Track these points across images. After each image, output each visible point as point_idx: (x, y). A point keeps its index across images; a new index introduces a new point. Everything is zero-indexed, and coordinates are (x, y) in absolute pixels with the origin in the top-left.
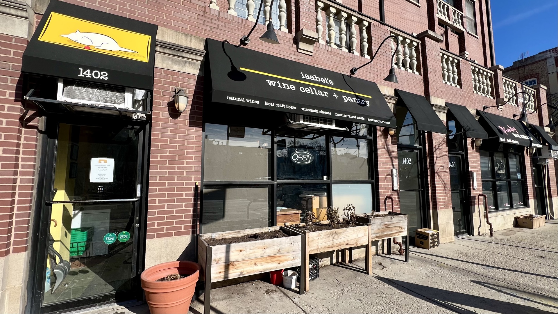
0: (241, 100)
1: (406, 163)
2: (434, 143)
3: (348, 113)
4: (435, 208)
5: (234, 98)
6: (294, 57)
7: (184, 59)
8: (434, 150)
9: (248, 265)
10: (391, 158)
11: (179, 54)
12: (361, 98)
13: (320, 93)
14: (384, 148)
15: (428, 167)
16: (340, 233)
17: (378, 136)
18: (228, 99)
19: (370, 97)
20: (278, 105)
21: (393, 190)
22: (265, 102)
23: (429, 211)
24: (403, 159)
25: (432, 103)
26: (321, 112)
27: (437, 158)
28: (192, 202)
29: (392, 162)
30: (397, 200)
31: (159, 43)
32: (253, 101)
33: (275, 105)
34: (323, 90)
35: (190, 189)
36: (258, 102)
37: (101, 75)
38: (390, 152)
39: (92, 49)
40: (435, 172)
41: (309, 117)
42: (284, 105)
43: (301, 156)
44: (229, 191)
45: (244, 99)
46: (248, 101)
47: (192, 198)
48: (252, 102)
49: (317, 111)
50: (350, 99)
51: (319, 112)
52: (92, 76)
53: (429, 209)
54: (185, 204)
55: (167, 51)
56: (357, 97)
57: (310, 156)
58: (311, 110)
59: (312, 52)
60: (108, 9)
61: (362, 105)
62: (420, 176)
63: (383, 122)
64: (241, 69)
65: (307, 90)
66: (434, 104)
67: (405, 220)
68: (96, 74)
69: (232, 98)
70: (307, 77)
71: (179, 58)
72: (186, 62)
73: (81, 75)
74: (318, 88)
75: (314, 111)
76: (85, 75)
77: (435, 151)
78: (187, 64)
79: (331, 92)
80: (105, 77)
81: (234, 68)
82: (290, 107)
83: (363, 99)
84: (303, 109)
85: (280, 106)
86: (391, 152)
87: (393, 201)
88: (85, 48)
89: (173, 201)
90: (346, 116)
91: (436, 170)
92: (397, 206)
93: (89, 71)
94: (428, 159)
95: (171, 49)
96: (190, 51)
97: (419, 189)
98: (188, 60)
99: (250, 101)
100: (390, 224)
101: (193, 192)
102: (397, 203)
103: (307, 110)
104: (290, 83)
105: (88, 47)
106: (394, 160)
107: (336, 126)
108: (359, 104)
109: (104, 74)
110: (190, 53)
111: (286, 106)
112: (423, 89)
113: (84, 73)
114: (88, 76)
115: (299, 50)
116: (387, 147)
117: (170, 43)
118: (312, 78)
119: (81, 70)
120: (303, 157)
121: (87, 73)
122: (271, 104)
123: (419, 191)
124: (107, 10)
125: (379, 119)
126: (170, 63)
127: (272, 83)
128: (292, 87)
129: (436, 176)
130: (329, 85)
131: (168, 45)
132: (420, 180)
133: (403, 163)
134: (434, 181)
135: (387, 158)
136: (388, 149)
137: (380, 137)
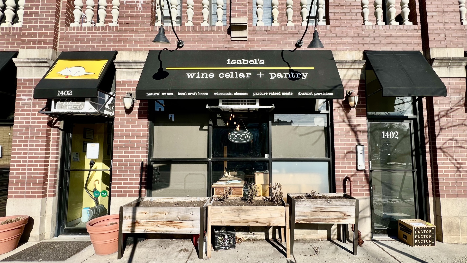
0: (158, 94)
1: (388, 138)
2: (436, 110)
3: (268, 91)
4: (437, 195)
5: (152, 93)
6: (228, 46)
7: (134, 70)
8: (436, 118)
9: (151, 225)
10: (355, 133)
11: (130, 67)
12: (295, 72)
13: (242, 75)
14: (344, 122)
15: (427, 140)
17: (335, 109)
18: (147, 95)
19: (313, 68)
20: (190, 94)
21: (357, 169)
22: (178, 93)
23: (427, 198)
24: (383, 133)
25: (432, 58)
26: (236, 94)
27: (441, 129)
28: (140, 174)
29: (357, 137)
30: (364, 181)
31: (116, 63)
32: (167, 94)
33: (187, 94)
34: (245, 71)
35: (138, 164)
36: (172, 94)
37: (68, 93)
38: (353, 126)
39: (70, 78)
40: (437, 147)
41: (226, 101)
42: (196, 93)
43: (239, 136)
44: (173, 166)
45: (160, 93)
46: (163, 94)
47: (140, 170)
48: (167, 95)
49: (231, 94)
50: (279, 75)
51: (233, 94)
52: (64, 94)
53: (427, 195)
54: (135, 175)
55: (122, 67)
56: (291, 71)
57: (249, 135)
58: (225, 94)
59: (246, 37)
60: (90, 48)
61: (296, 79)
62: (414, 153)
63: (321, 94)
64: (167, 69)
65: (227, 75)
66: (434, 59)
67: (352, 205)
68: (66, 93)
69: (150, 94)
70: (234, 62)
71: (131, 70)
72: (135, 72)
74: (239, 71)
75: (228, 94)
77: (439, 120)
78: (137, 73)
79: (255, 72)
80: (70, 94)
81: (161, 69)
82: (202, 94)
83: (298, 73)
84: (215, 94)
85: (193, 94)
86: (355, 126)
87: (352, 183)
88: (66, 77)
90: (267, 94)
92: (364, 188)
93: (62, 91)
94: (426, 131)
95: (124, 65)
96: (136, 63)
97: (413, 169)
98: (137, 70)
99: (165, 94)
100: (325, 208)
101: (140, 166)
102: (364, 185)
103: (220, 94)
104: (208, 72)
105: (67, 77)
106: (359, 135)
107: (261, 105)
108: (291, 79)
109: (70, 92)
110: (136, 65)
111: (198, 94)
112: (419, 41)
113: (60, 94)
114: (62, 95)
115: (233, 39)
116: (349, 121)
117: (122, 61)
118: (239, 62)
119: (59, 91)
120: (241, 136)
121: (62, 93)
122: (184, 94)
123: (413, 172)
124: (90, 49)
125: (314, 91)
126: (125, 75)
127: (190, 76)
128: (212, 75)
129: (439, 152)
130: (259, 65)
131: (121, 63)
132: (414, 158)
133: (384, 137)
134: (436, 159)
135: (348, 132)
136: (349, 122)
137: (336, 110)
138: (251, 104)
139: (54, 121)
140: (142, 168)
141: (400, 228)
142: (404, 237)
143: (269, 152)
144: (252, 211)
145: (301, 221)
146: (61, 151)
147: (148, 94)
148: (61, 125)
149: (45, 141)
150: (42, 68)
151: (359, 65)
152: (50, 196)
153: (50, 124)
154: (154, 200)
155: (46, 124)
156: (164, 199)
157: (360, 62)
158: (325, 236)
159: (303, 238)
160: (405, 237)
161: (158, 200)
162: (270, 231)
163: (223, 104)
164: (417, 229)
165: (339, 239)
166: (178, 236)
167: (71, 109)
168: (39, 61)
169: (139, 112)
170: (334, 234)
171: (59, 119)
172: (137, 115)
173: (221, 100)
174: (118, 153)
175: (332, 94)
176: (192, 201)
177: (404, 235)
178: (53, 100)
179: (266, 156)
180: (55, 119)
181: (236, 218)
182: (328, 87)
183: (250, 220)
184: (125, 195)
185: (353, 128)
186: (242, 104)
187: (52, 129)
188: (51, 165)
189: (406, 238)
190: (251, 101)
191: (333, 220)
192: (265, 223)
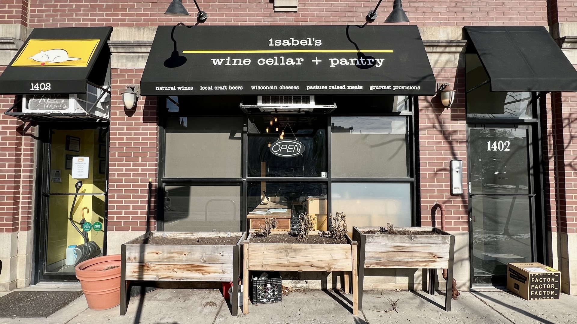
0: (172, 89)
1: (495, 150)
2: (565, 111)
3: (328, 84)
4: (563, 229)
5: (163, 87)
6: (269, 20)
7: (137, 55)
8: (565, 123)
9: (165, 270)
10: (450, 143)
11: (131, 50)
12: (366, 57)
13: (290, 62)
14: (434, 127)
15: (550, 154)
16: (300, 250)
17: (421, 110)
18: (157, 90)
19: (392, 51)
20: (217, 88)
21: (452, 194)
22: (201, 86)
23: (549, 234)
24: (489, 143)
25: (561, 36)
26: (282, 88)
27: (572, 137)
28: (147, 199)
29: (452, 149)
30: (461, 210)
31: (111, 44)
32: (185, 87)
33: (213, 88)
34: (294, 56)
35: (144, 186)
36: (191, 88)
37: (46, 86)
38: (447, 133)
39: (47, 65)
40: (566, 163)
41: (269, 97)
42: (226, 87)
43: (285, 147)
44: (194, 189)
45: (175, 87)
46: (179, 88)
47: (147, 194)
48: (185, 89)
49: (276, 88)
51: (278, 88)
52: (39, 89)
53: (549, 229)
54: (141, 201)
55: (120, 50)
56: (360, 55)
57: (299, 146)
58: (266, 88)
59: (296, 7)
60: (74, 23)
61: (367, 67)
62: (532, 171)
63: (403, 88)
64: (184, 52)
65: (269, 62)
66: (565, 38)
67: (445, 243)
68: (43, 86)
69: (161, 89)
70: (278, 43)
71: (132, 55)
72: (139, 57)
73: (32, 89)
74: (287, 56)
75: (271, 88)
76: (35, 89)
77: (569, 124)
78: (140, 59)
79: (308, 57)
80: (48, 88)
81: (175, 53)
82: (234, 88)
83: (370, 57)
84: (253, 88)
85: (221, 88)
86: (450, 133)
87: (444, 212)
88: (42, 65)
89: (129, 197)
90: (326, 87)
91: (566, 161)
92: (461, 220)
93: (37, 84)
94: (551, 141)
95: (123, 47)
96: (140, 44)
97: (530, 193)
98: (141, 54)
99: (182, 88)
100: (407, 247)
101: (147, 188)
102: (461, 215)
103: (259, 88)
104: (243, 56)
105: (43, 64)
106: (456, 146)
107: (317, 103)
108: (361, 67)
109: (48, 85)
110: (140, 47)
111: (228, 87)
112: (545, 13)
113: (34, 87)
114: (37, 89)
115: (276, 10)
116: (441, 126)
117: (120, 41)
118: (286, 43)
119: (32, 84)
120: (288, 148)
121: (36, 86)
122: (209, 88)
123: (530, 197)
124: (74, 25)
125: (393, 84)
126: (124, 61)
127: (217, 62)
128: (247, 62)
129: (568, 170)
130: (314, 47)
131: (119, 44)
132: (532, 178)
133: (489, 149)
134: (563, 180)
135: (440, 142)
136: (442, 128)
137: (423, 111)
138: (304, 102)
139: (25, 127)
140: (150, 191)
141: (510, 274)
142: (515, 287)
143: (327, 169)
144: (305, 251)
145: (373, 264)
146: (36, 167)
147: (157, 88)
148: (35, 130)
149: (14, 154)
150: (7, 51)
151: (457, 46)
152: (23, 229)
153: (21, 131)
154: (167, 235)
155: (15, 131)
156: (181, 234)
157: (459, 42)
158: (405, 285)
159: (374, 288)
160: (517, 287)
161: (173, 236)
162: (329, 278)
163: (263, 102)
164: (534, 276)
165: (424, 289)
166: (200, 285)
167: (50, 109)
168: (2, 41)
169: (145, 114)
170: (418, 282)
171: (33, 124)
172: (141, 117)
173: (261, 97)
174: (116, 170)
175: (419, 88)
176: (220, 237)
177: (515, 284)
178: (24, 96)
179: (324, 174)
180: (27, 123)
181: (282, 260)
182: (414, 78)
183: (302, 263)
184: (127, 229)
185: (446, 136)
186: (290, 102)
187: (23, 137)
188: (23, 187)
189: (518, 289)
190: (304, 98)
191: (418, 264)
192: (323, 268)
